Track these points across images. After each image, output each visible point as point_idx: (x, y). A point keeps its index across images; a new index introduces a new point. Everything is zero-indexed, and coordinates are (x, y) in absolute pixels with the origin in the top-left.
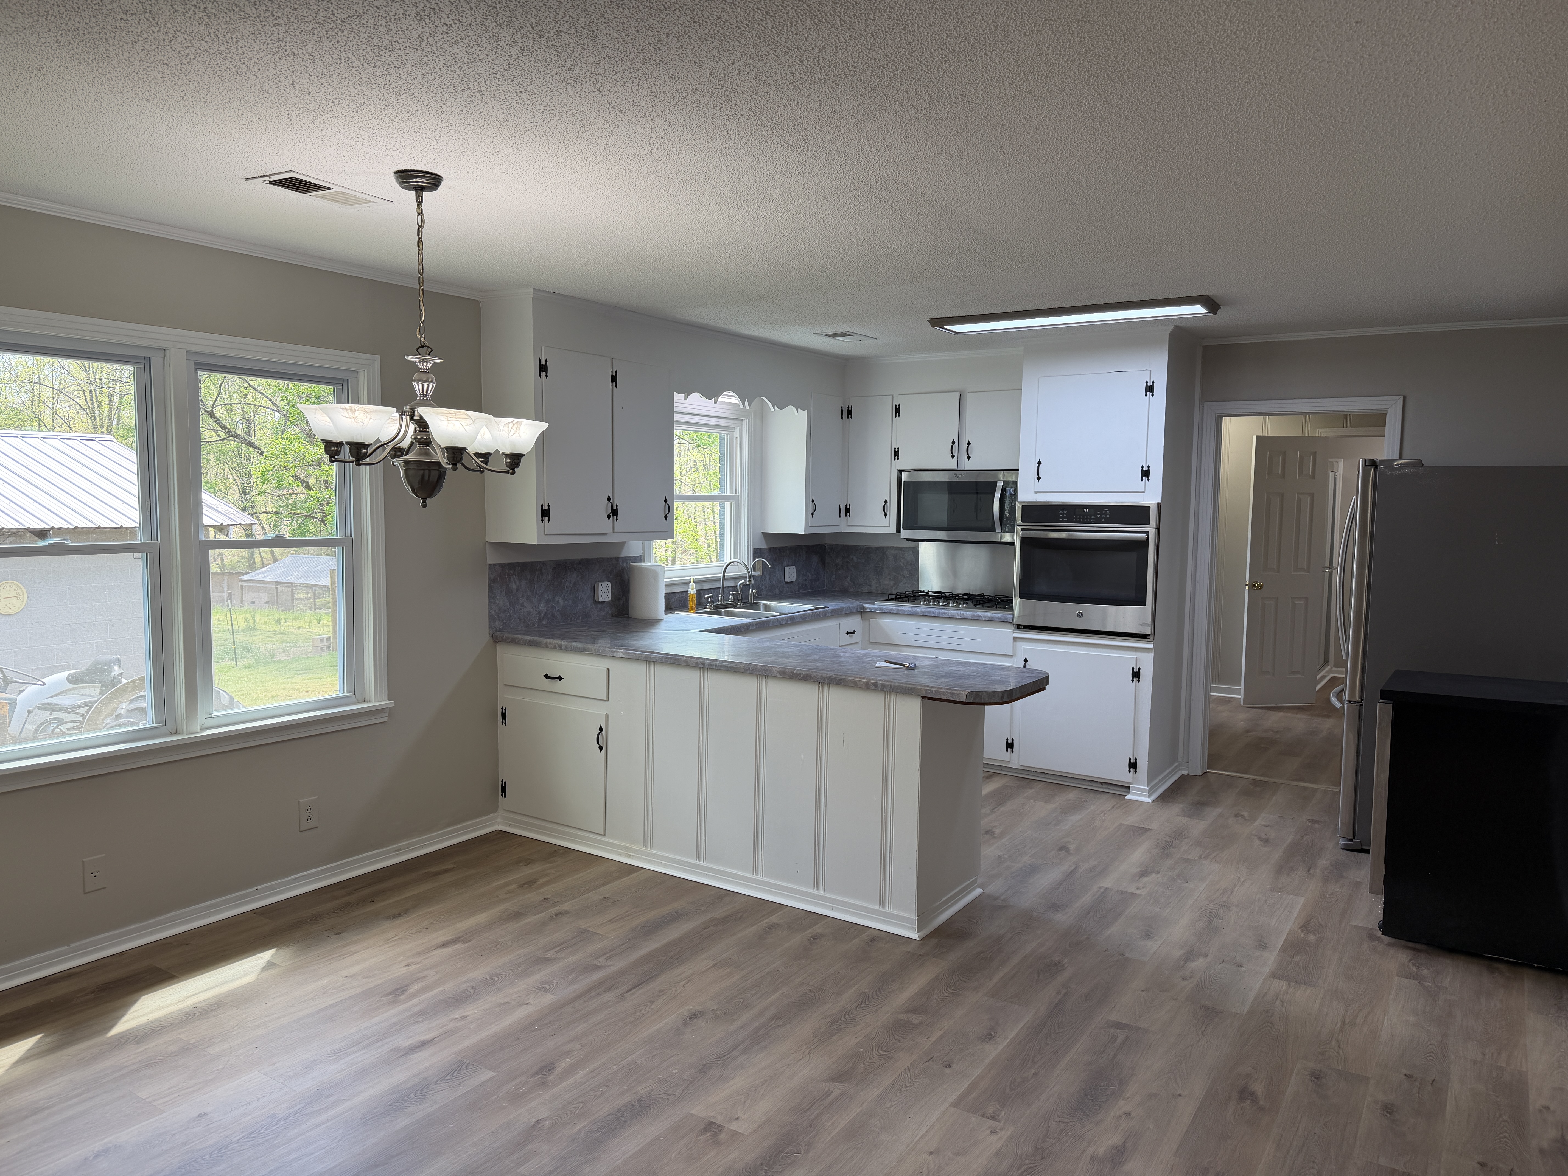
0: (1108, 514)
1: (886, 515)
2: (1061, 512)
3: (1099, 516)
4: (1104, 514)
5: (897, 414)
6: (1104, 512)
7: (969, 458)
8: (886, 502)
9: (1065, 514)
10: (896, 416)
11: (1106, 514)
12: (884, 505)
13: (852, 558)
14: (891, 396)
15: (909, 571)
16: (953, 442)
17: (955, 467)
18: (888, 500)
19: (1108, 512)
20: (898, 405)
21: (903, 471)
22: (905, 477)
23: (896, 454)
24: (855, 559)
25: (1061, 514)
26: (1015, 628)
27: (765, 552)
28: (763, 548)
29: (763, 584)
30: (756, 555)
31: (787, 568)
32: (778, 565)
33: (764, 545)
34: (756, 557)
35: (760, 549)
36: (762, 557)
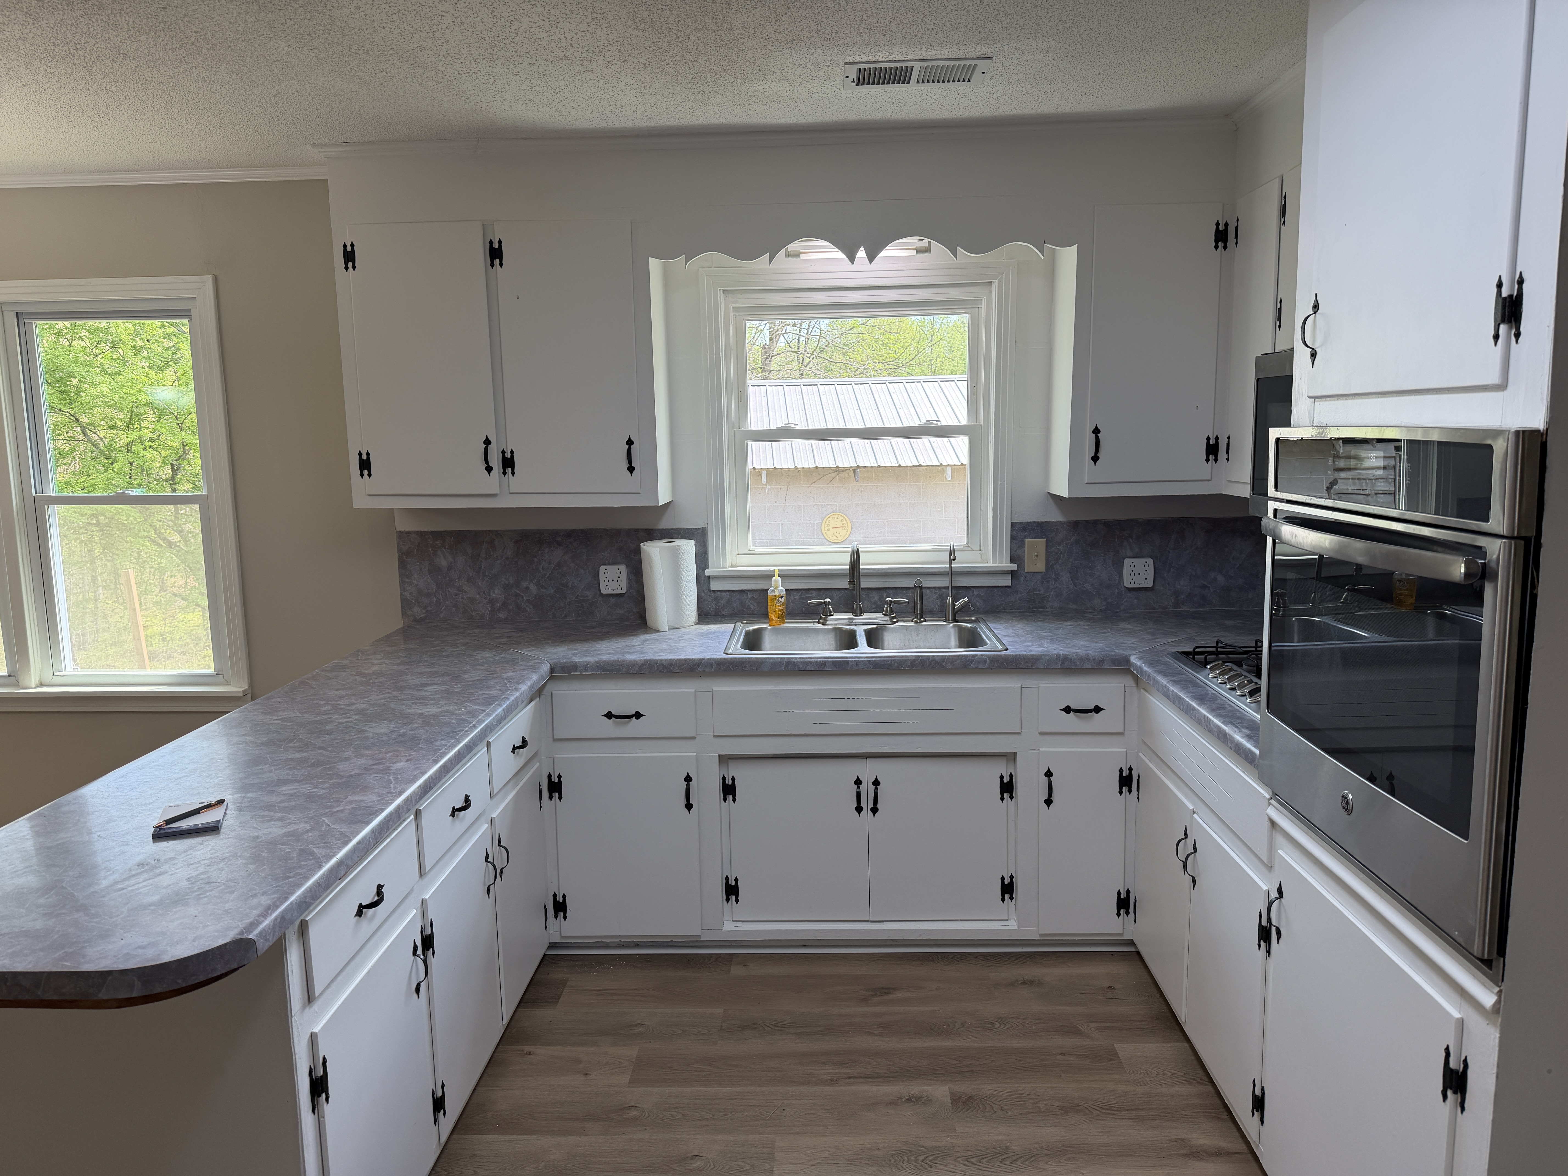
14: (1279, 180)
20: (1284, 197)
27: (1057, 529)
28: (1050, 522)
29: (1052, 587)
30: (1026, 533)
31: (1127, 562)
32: (1103, 555)
33: (1055, 516)
34: (1026, 537)
35: (1042, 522)
36: (1046, 537)
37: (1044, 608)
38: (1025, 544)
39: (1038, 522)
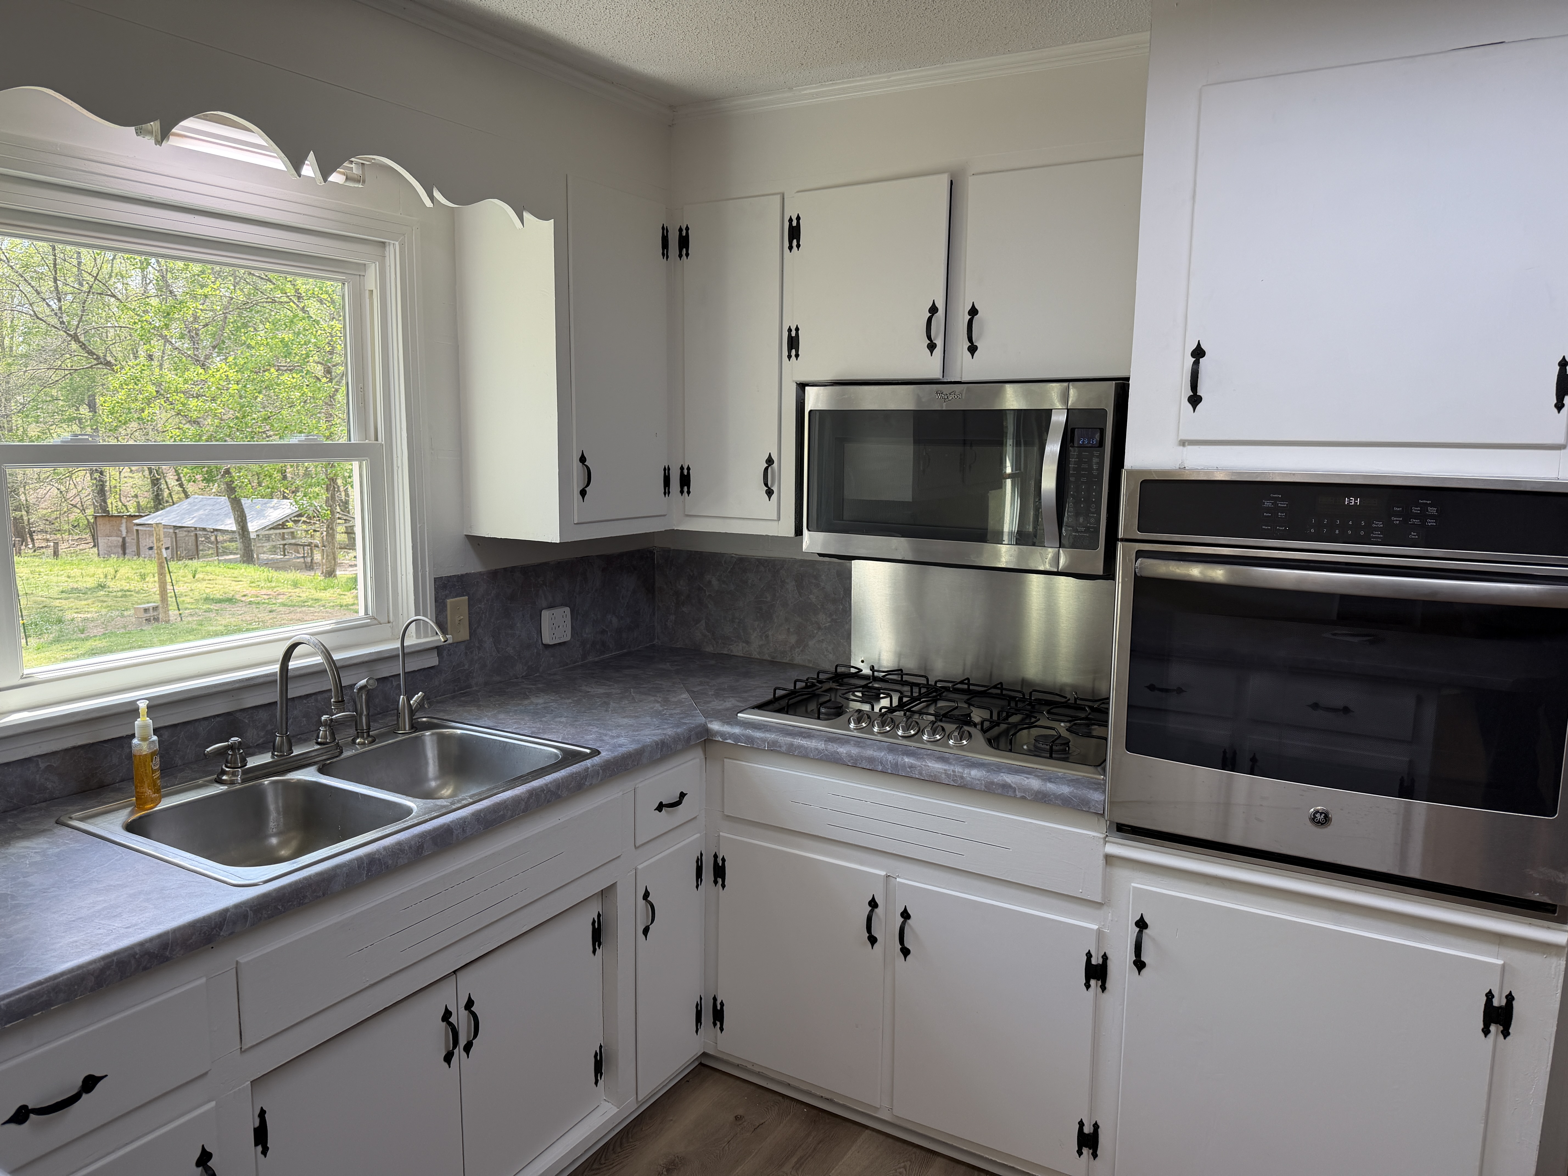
0: (1432, 517)
1: (770, 493)
2: (1268, 504)
3: (1396, 520)
4: (1416, 516)
5: (795, 242)
6: (1416, 510)
7: (973, 349)
8: (770, 461)
9: (1282, 510)
10: (791, 248)
11: (1423, 516)
12: (766, 469)
13: (710, 582)
14: (778, 197)
15: (831, 615)
16: (933, 310)
17: (937, 374)
18: (775, 457)
19: (1432, 510)
20: (794, 218)
21: (808, 385)
22: (815, 399)
23: (793, 343)
24: (715, 582)
25: (1268, 510)
26: (1109, 829)
27: (477, 582)
28: (470, 573)
29: (476, 658)
30: (447, 592)
31: (546, 614)
32: (521, 609)
33: (473, 566)
34: (447, 597)
35: (462, 575)
36: (468, 594)
37: (469, 686)
38: (446, 606)
39: (458, 576)
